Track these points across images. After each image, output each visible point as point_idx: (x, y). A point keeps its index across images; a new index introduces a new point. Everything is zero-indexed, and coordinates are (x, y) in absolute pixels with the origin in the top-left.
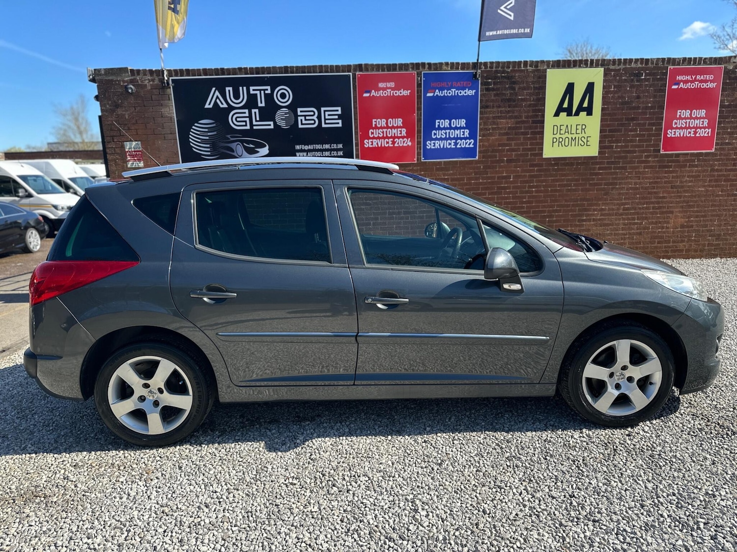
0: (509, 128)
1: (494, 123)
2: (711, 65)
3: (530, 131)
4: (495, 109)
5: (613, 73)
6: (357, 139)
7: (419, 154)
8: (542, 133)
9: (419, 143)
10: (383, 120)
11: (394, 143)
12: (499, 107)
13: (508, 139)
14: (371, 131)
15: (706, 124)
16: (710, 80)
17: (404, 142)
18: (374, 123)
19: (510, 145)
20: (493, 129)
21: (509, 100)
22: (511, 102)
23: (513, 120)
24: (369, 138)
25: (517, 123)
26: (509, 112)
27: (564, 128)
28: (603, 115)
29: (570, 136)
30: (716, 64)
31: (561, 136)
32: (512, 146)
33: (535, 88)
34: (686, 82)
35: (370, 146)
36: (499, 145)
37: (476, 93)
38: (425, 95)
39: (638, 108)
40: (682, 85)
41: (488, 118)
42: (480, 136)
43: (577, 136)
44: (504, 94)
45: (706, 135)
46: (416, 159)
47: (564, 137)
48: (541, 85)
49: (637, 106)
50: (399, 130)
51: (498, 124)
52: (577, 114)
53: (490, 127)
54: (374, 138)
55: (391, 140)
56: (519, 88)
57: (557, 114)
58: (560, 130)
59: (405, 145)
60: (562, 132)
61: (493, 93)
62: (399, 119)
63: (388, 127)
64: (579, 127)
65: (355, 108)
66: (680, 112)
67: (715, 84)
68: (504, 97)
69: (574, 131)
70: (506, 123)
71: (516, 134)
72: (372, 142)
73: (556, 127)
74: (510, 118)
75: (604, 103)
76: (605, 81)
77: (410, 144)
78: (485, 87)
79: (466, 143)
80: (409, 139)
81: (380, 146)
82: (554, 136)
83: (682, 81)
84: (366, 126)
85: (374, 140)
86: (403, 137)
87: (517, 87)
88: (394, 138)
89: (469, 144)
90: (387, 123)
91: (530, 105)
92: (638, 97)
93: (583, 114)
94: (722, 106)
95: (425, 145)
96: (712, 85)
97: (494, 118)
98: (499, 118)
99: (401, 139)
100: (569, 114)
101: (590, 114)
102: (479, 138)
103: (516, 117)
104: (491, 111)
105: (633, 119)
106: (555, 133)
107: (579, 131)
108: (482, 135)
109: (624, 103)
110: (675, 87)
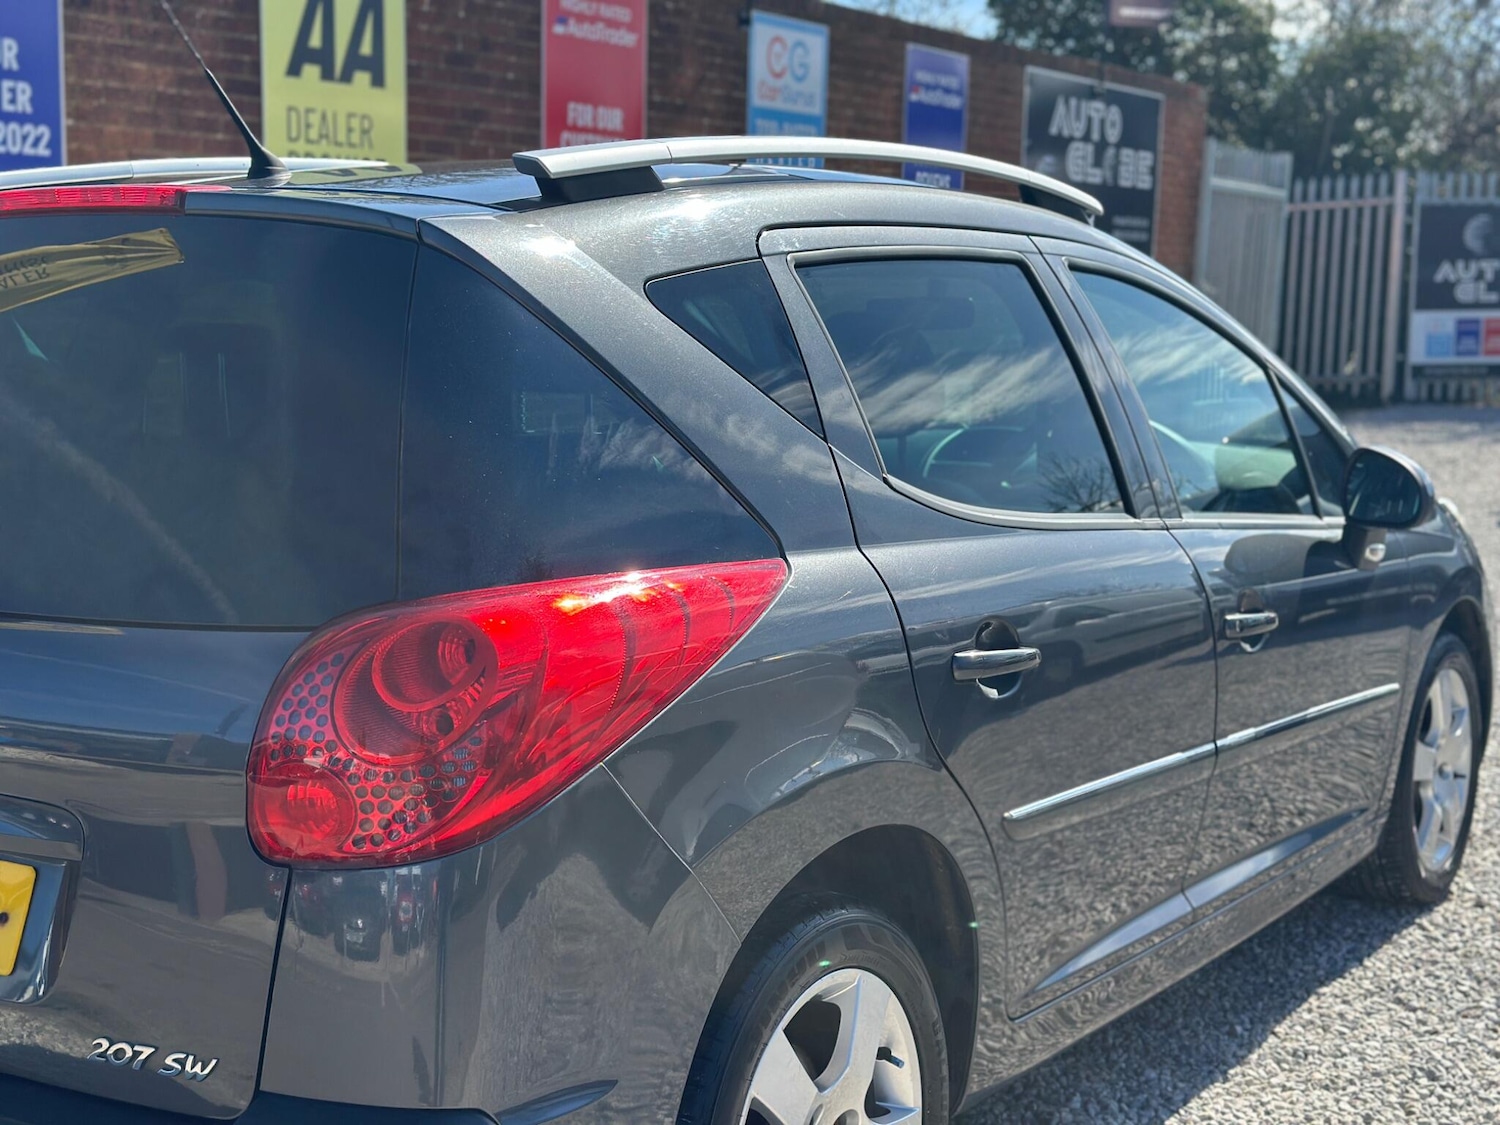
0: (161, 98)
1: (111, 72)
4: (111, 18)
16: (624, 23)
20: (111, 93)
23: (169, 69)
25: (182, 81)
26: (155, 36)
27: (315, 119)
28: (412, 90)
29: (333, 151)
31: (310, 148)
34: (581, 18)
39: (485, 80)
40: (572, 28)
41: (90, 47)
42: (69, 115)
43: (351, 153)
47: (318, 150)
51: (123, 77)
52: (346, 78)
53: (99, 83)
57: (294, 70)
58: (307, 125)
60: (314, 134)
64: (355, 123)
66: (574, 110)
67: (635, 36)
69: (342, 137)
70: (148, 77)
73: (294, 115)
74: (161, 58)
79: (25, 138)
82: (293, 144)
83: (572, 13)
89: (36, 143)
91: (217, 22)
92: (485, 45)
93: (362, 78)
94: (650, 105)
96: (627, 39)
97: (110, 50)
98: (128, 52)
100: (327, 75)
101: (378, 81)
102: (65, 122)
103: (178, 60)
104: (100, 23)
105: (478, 116)
106: (294, 134)
107: (355, 138)
108: (76, 114)
109: (455, 59)
110: (559, 29)
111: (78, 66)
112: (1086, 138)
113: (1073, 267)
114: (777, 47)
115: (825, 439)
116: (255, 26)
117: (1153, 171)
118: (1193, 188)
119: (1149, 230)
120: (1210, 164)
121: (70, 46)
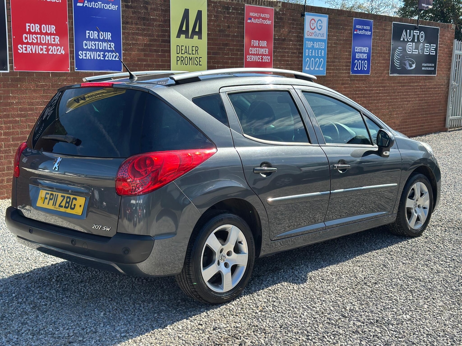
0: (145, 45)
1: (133, 39)
2: (267, 6)
3: (160, 49)
4: (133, 26)
5: (213, 4)
6: (10, 44)
7: (72, 64)
8: (169, 51)
9: (72, 52)
10: (36, 25)
11: (48, 50)
12: (136, 24)
13: (145, 55)
14: (25, 35)
15: (267, 53)
16: (267, 18)
17: (58, 50)
18: (28, 28)
19: (146, 60)
20: (133, 44)
21: (144, 19)
22: (145, 20)
23: (147, 38)
24: (23, 43)
25: (151, 41)
26: (144, 30)
27: (183, 48)
28: (208, 39)
29: (188, 56)
30: (270, 6)
31: (182, 55)
32: (148, 62)
33: (162, 10)
34: (255, 18)
35: (24, 52)
36: (139, 60)
37: (118, 8)
38: (75, 4)
39: (229, 36)
40: (253, 20)
41: (128, 33)
42: (123, 50)
43: (193, 56)
44: (140, 13)
45: (268, 61)
46: (69, 69)
47: (184, 56)
48: (166, 8)
49: (228, 34)
50: (52, 37)
51: (136, 40)
52: (192, 37)
53: (131, 42)
54: (28, 43)
55: (44, 47)
56: (151, 9)
57: (178, 36)
58: (182, 50)
59: (58, 53)
60: (183, 52)
61: (131, 10)
62: (52, 26)
63: (41, 33)
64: (194, 48)
65: (8, 9)
66: (253, 42)
67: (271, 21)
68: (140, 15)
69: (190, 52)
70: (143, 40)
71: (150, 51)
72: (26, 47)
73: (178, 47)
74: (145, 35)
75: (208, 29)
76: (208, 10)
77: (63, 52)
78: (124, 3)
79: (113, 56)
80: (63, 47)
81: (34, 52)
82: (178, 55)
83: (253, 17)
84: (20, 31)
85: (28, 46)
86: (57, 45)
87: (149, 7)
88: (48, 45)
89: (115, 58)
90: (40, 29)
91: (159, 25)
92: (229, 27)
93: (196, 37)
94: (275, 39)
95: (77, 55)
96: (269, 22)
97: (133, 34)
98: (137, 34)
99: (54, 47)
100: (187, 37)
101: (200, 38)
102: (122, 52)
103: (150, 35)
104: (131, 27)
105: (227, 45)
106: (178, 52)
107: (194, 52)
108: (125, 50)
109: (220, 31)
110: (249, 21)
111: (126, 38)
112: (413, 41)
113: (303, 91)
114: (313, 21)
115: (229, 127)
116: (169, 26)
117: (436, 50)
118: (450, 54)
119: (435, 67)
120: (455, 47)
121: (124, 33)
